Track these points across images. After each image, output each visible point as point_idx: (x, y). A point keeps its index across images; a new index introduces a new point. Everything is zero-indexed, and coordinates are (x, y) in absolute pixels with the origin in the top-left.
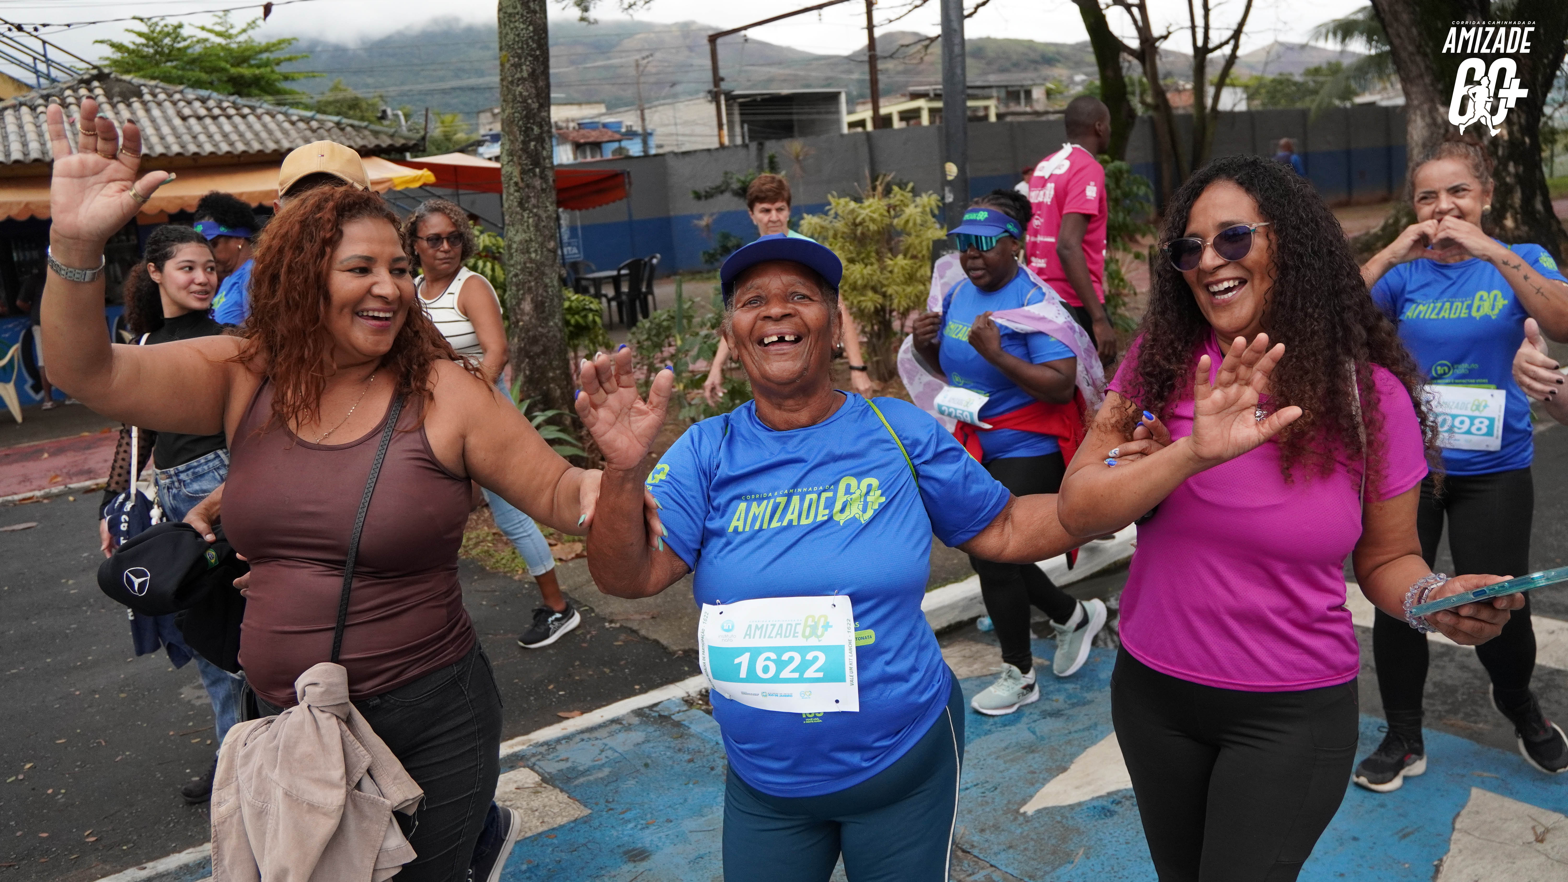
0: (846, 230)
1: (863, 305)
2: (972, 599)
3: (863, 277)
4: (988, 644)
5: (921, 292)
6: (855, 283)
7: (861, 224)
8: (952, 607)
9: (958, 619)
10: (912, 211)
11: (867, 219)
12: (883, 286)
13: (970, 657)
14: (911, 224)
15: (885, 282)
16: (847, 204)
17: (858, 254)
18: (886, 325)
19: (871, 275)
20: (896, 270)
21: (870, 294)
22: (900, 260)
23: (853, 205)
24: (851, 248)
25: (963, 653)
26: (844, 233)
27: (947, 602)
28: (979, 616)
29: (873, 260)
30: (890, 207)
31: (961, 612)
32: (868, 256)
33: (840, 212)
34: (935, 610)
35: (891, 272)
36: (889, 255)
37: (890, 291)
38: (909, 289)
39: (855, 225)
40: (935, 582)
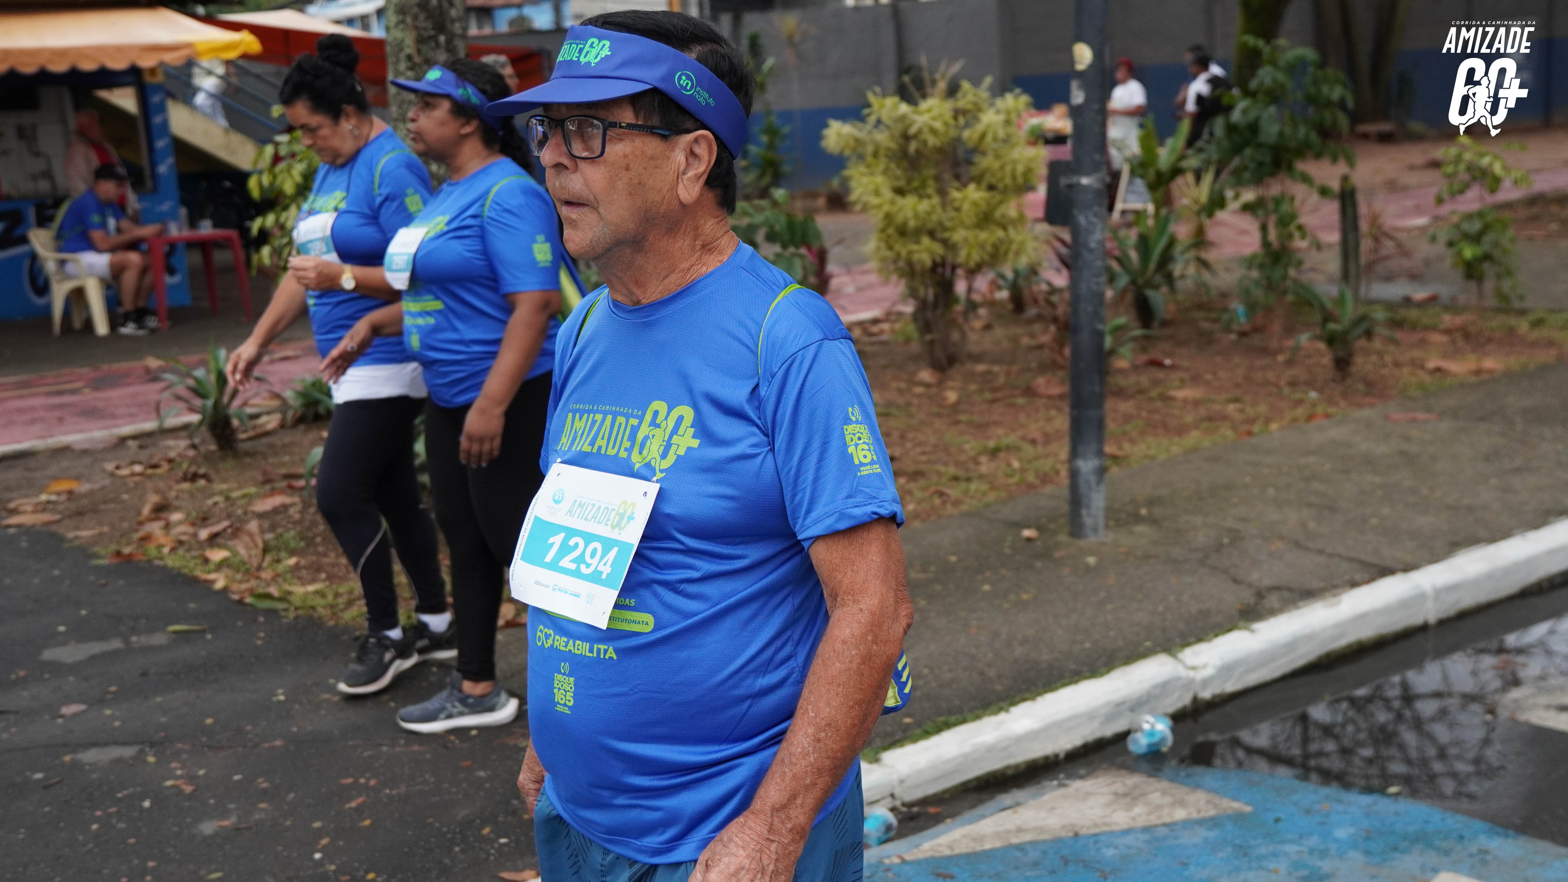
0: (893, 145)
1: (916, 257)
2: (1118, 705)
3: (916, 216)
4: (1151, 776)
5: (1001, 241)
6: (905, 224)
7: (915, 136)
8: (1090, 715)
9: (1099, 735)
10: (990, 118)
11: (926, 130)
12: (945, 229)
13: (1125, 795)
14: (989, 138)
15: (948, 224)
16: (895, 107)
17: (909, 181)
18: (946, 288)
19: (929, 214)
20: (965, 206)
21: (926, 241)
22: (974, 194)
23: (904, 108)
24: (899, 172)
25: (1114, 788)
26: (888, 149)
27: (1081, 708)
28: (1131, 731)
29: (930, 191)
30: (957, 113)
31: (1101, 723)
32: (923, 185)
33: (885, 118)
34: (1065, 720)
35: (958, 210)
36: (956, 184)
37: (955, 237)
38: (983, 236)
39: (906, 137)
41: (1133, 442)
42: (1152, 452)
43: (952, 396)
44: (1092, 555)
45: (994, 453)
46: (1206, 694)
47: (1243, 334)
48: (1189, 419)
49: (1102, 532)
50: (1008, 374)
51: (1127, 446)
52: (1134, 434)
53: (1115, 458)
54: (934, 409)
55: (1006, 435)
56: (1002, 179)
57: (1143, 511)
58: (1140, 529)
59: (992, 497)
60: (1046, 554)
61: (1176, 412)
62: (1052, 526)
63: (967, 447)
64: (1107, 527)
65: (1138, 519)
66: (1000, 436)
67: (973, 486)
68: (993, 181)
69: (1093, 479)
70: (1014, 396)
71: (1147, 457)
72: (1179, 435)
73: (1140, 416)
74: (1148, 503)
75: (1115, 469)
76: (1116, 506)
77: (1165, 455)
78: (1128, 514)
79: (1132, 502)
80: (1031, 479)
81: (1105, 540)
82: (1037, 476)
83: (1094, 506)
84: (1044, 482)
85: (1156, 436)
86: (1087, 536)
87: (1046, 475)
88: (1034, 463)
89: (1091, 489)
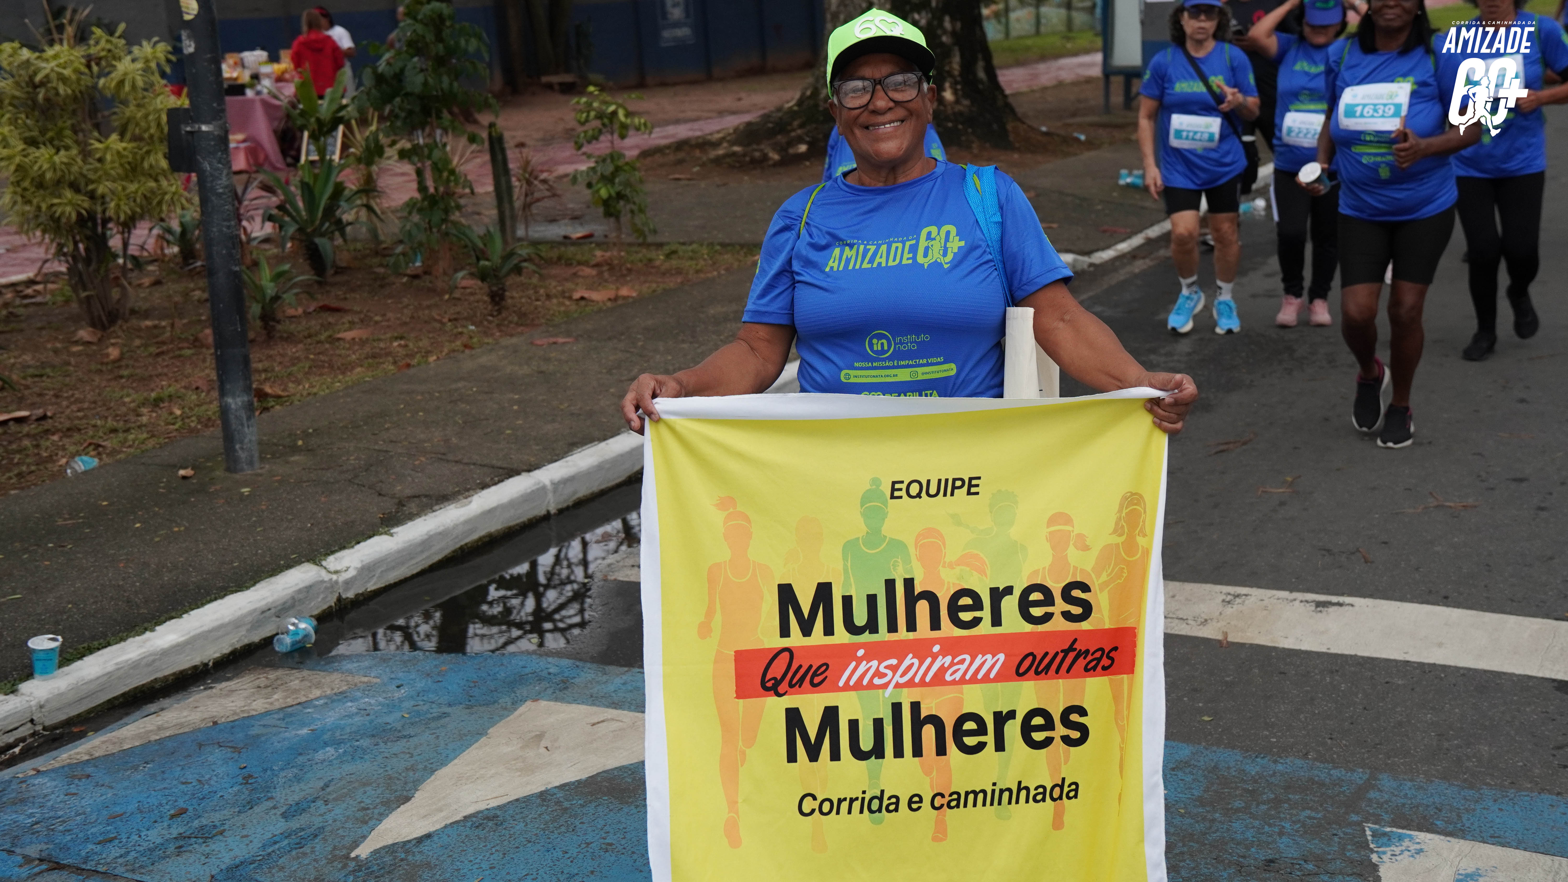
0: (19, 94)
1: (59, 211)
2: (263, 612)
3: (54, 168)
4: (293, 668)
5: (152, 192)
6: (42, 176)
7: (43, 84)
8: (236, 624)
9: (246, 641)
10: (127, 67)
11: (53, 77)
12: (89, 181)
13: (266, 687)
14: (127, 87)
15: (92, 176)
16: (16, 53)
17: (43, 131)
18: (99, 242)
19: (68, 165)
20: (108, 157)
21: (68, 194)
22: (115, 143)
23: (26, 54)
24: (29, 122)
25: (257, 682)
26: (14, 97)
27: (227, 620)
28: (277, 634)
29: (68, 141)
30: (90, 60)
31: (248, 631)
32: (59, 136)
33: (4, 65)
34: (210, 631)
35: (101, 160)
36: (96, 134)
37: (101, 190)
38: (132, 187)
39: (33, 85)
40: (208, 594)
41: (298, 382)
42: (315, 390)
43: (114, 353)
44: (246, 485)
45: (157, 403)
46: (350, 595)
47: (415, 277)
48: (354, 357)
49: (257, 465)
50: (173, 325)
51: (291, 386)
52: (300, 376)
53: (278, 397)
54: (93, 367)
55: (170, 386)
56: (149, 128)
57: (300, 443)
58: (296, 458)
59: (151, 443)
60: (202, 489)
61: (343, 352)
62: (209, 464)
63: (127, 400)
64: (262, 459)
65: (295, 449)
66: (166, 387)
67: (131, 437)
68: (137, 131)
69: (243, 415)
70: (180, 349)
71: (309, 394)
72: (343, 373)
73: (307, 358)
74: (306, 435)
75: (278, 407)
76: (275, 441)
77: (327, 391)
78: (284, 446)
79: (290, 435)
80: (193, 425)
81: (259, 471)
82: (199, 422)
83: (246, 441)
84: (206, 426)
85: (321, 375)
86: (242, 470)
87: (209, 419)
88: (196, 409)
89: (242, 425)
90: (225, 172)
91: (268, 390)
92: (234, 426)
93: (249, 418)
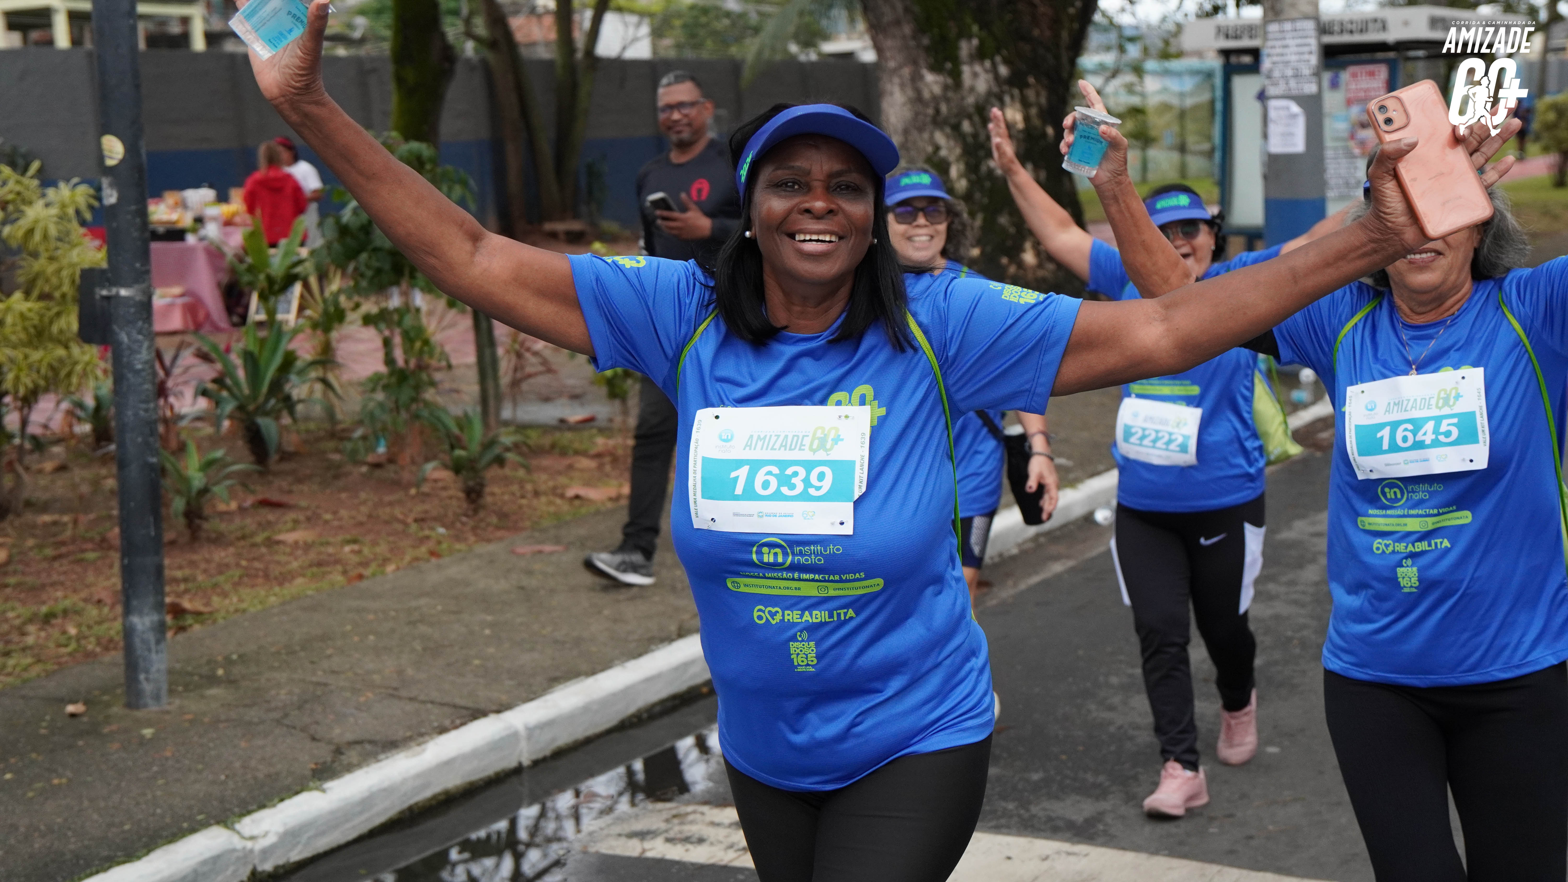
5: (61, 361)
10: (39, 211)
14: (37, 237)
20: (9, 320)
22: (21, 304)
38: (36, 355)
41: (225, 595)
42: (244, 606)
44: (149, 726)
45: (47, 619)
46: (268, 866)
47: (377, 466)
48: (295, 565)
49: (165, 699)
50: (75, 523)
51: (216, 600)
52: (227, 587)
53: (198, 614)
55: (66, 597)
56: (60, 285)
57: (220, 672)
58: (213, 691)
59: (36, 670)
60: (93, 730)
61: (283, 558)
62: (106, 698)
63: (12, 614)
64: (171, 692)
65: (212, 680)
66: (60, 599)
67: (12, 662)
68: (47, 289)
69: (151, 637)
70: (83, 551)
71: (237, 611)
72: (281, 584)
73: (238, 565)
74: (228, 662)
75: (197, 627)
76: (190, 669)
77: (259, 607)
78: (201, 676)
79: (209, 662)
80: (90, 647)
81: (168, 708)
82: (99, 643)
83: (154, 669)
84: (107, 649)
85: (253, 586)
86: (145, 706)
87: (111, 640)
88: (96, 628)
89: (149, 650)
90: (146, 344)
91: (187, 604)
92: (139, 652)
93: (158, 642)
